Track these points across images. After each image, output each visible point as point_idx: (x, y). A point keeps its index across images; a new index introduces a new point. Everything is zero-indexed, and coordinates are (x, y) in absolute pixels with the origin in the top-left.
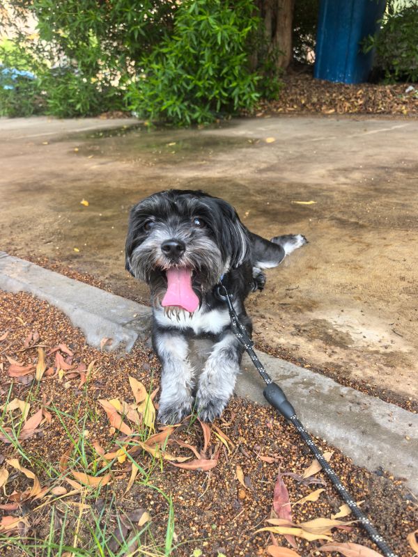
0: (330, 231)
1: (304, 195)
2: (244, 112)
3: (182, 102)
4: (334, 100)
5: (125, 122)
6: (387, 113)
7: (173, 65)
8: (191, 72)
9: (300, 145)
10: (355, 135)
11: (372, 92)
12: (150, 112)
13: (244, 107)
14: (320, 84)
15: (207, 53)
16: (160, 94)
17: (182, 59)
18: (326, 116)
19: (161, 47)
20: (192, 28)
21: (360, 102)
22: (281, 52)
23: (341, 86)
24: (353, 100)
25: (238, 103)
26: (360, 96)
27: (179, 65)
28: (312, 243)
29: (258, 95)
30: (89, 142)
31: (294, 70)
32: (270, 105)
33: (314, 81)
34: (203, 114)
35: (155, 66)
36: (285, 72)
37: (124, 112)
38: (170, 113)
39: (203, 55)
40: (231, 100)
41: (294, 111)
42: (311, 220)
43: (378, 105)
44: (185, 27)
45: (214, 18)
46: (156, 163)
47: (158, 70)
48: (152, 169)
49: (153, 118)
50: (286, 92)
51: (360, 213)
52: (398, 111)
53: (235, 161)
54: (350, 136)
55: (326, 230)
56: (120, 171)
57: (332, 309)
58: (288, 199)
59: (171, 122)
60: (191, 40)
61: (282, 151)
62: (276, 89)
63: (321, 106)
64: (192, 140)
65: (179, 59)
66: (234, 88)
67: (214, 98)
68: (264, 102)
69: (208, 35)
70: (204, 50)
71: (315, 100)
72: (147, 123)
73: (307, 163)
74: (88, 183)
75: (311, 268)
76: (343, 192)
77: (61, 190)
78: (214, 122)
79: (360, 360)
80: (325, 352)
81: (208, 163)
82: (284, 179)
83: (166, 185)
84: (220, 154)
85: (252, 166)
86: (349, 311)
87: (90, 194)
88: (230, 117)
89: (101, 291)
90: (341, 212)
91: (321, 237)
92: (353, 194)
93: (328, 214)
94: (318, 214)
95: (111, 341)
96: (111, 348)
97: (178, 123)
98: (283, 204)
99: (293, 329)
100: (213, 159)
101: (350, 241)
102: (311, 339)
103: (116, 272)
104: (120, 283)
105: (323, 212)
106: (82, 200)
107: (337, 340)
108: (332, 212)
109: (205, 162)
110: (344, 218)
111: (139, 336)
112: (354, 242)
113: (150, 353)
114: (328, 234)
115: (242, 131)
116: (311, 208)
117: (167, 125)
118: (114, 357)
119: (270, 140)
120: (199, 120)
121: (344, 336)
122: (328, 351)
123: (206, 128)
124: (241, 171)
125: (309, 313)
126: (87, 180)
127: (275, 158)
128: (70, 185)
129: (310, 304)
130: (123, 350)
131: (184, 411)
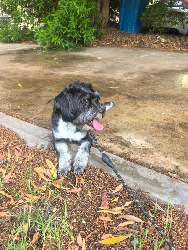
1: (114, 84)
2: (88, 44)
3: (61, 39)
4: (127, 41)
5: (34, 46)
6: (149, 48)
7: (57, 22)
8: (65, 25)
9: (112, 61)
10: (136, 57)
11: (143, 38)
12: (46, 43)
13: (88, 42)
14: (121, 33)
15: (72, 18)
16: (51, 35)
17: (61, 19)
18: (123, 47)
19: (51, 13)
20: (66, 7)
21: (138, 42)
22: (104, 18)
23: (130, 34)
24: (135, 41)
25: (86, 40)
26: (138, 39)
27: (60, 23)
28: (117, 105)
29: (94, 37)
30: (19, 56)
31: (110, 26)
32: (99, 42)
33: (118, 31)
34: (70, 44)
35: (49, 22)
36: (106, 27)
37: (34, 41)
38: (55, 43)
39: (71, 19)
40: (82, 39)
41: (110, 45)
42: (116, 95)
43: (145, 44)
44: (62, 6)
45: (76, 3)
46: (50, 67)
47: (50, 24)
48: (48, 70)
49: (48, 45)
50: (106, 36)
52: (154, 47)
53: (84, 67)
54: (133, 58)
56: (34, 70)
58: (107, 86)
59: (56, 47)
60: (66, 12)
61: (105, 64)
62: (102, 35)
63: (121, 43)
64: (65, 56)
65: (60, 20)
66: (84, 34)
67: (75, 37)
68: (97, 40)
69: (73, 10)
70: (71, 16)
71: (119, 40)
72: (44, 47)
73: (115, 69)
74: (20, 76)
75: (116, 115)
76: (130, 83)
77: (8, 79)
78: (75, 48)
79: (134, 151)
80: (121, 148)
81: (73, 68)
82: (106, 77)
83: (55, 78)
84: (78, 64)
85: (92, 70)
86: (130, 133)
87: (22, 81)
88: (82, 46)
89: (32, 124)
90: (129, 92)
91: (120, 103)
92: (134, 84)
93: (123, 93)
94: (119, 93)
95: (38, 145)
96: (37, 147)
97: (58, 48)
98: (105, 88)
99: (109, 140)
100: (75, 66)
101: (132, 104)
102: (116, 144)
103: (37, 116)
104: (39, 121)
105: (121, 92)
106: (18, 84)
107: (126, 144)
108: (125, 92)
109: (71, 67)
110: (130, 95)
111: (49, 143)
112: (133, 105)
113: (54, 149)
114: (123, 101)
115: (87, 53)
116: (117, 90)
117: (54, 48)
118: (39, 151)
119: (99, 58)
120: (68, 47)
121: (128, 143)
122: (122, 148)
123: (71, 51)
124: (87, 73)
125: (115, 133)
126: (20, 74)
127: (102, 66)
128: (12, 77)
129: (116, 130)
130: (43, 148)
131: (68, 171)
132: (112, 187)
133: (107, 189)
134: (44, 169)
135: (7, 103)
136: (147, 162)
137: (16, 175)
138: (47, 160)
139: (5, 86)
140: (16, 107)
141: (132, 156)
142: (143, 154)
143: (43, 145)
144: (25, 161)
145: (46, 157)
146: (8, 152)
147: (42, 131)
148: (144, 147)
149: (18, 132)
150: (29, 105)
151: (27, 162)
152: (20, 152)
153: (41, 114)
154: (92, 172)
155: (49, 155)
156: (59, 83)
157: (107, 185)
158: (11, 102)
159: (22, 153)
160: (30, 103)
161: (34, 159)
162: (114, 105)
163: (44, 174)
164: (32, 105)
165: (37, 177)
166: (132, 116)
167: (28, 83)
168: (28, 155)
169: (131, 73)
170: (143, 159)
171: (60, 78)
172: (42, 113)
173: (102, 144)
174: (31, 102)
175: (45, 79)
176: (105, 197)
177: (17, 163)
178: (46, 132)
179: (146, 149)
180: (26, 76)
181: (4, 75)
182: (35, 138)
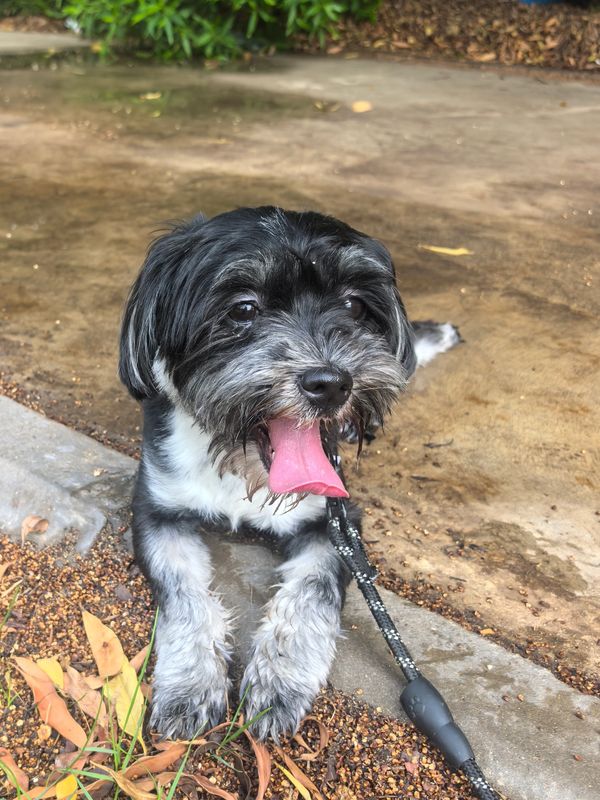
0: (508, 321)
1: (443, 234)
4: (495, 34)
5: (51, 41)
9: (425, 123)
10: (543, 113)
11: (578, 24)
12: (109, 24)
13: (306, 33)
18: (476, 66)
21: (552, 43)
24: (536, 37)
25: (295, 22)
26: (553, 31)
28: (471, 342)
29: (338, 8)
32: (357, 33)
34: (216, 37)
37: (51, 20)
38: (150, 30)
40: (279, 14)
41: (409, 49)
42: (463, 291)
43: (589, 54)
46: (122, 134)
48: (112, 146)
49: (115, 37)
50: (393, 8)
51: (571, 287)
53: (288, 145)
54: (530, 115)
55: (497, 317)
56: (47, 144)
57: (530, 501)
58: (411, 238)
59: (149, 49)
61: (388, 134)
63: (466, 43)
67: (246, 5)
68: (345, 23)
71: (454, 30)
72: (98, 47)
73: (441, 163)
75: (474, 399)
76: (528, 236)
78: (239, 57)
80: (524, 602)
81: (232, 144)
83: (145, 183)
84: (257, 126)
85: (326, 160)
88: (273, 50)
89: (20, 407)
90: (529, 279)
91: (491, 331)
92: (550, 240)
94: (479, 279)
95: (46, 526)
96: (43, 539)
97: (163, 52)
99: (447, 540)
100: (241, 135)
102: (489, 567)
103: (47, 366)
104: (57, 394)
105: (489, 276)
107: (550, 575)
108: (508, 277)
109: (223, 141)
110: (538, 293)
111: (108, 522)
112: (564, 350)
113: (133, 562)
114: (504, 325)
115: (298, 81)
116: (461, 262)
117: (140, 54)
118: (51, 561)
119: (361, 107)
120: (209, 51)
122: (532, 601)
123: (222, 68)
124: (304, 169)
127: (374, 145)
129: (481, 484)
130: (72, 548)
131: (211, 711)
134: (72, 671)
138: (89, 619)
143: (71, 530)
145: (84, 602)
147: (73, 448)
153: (70, 359)
155: (102, 589)
156: (165, 212)
162: (460, 340)
163: (71, 705)
164: (28, 307)
165: (28, 715)
169: (530, 188)
171: (169, 188)
172: (75, 354)
173: (409, 560)
175: (97, 184)
178: (97, 459)
182: (33, 484)
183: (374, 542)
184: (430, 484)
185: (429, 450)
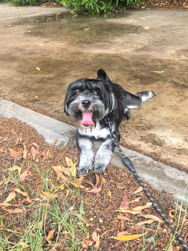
9: (164, 31)
34: (107, 7)
37: (58, 3)
38: (87, 7)
59: (87, 12)
72: (72, 12)
74: (38, 56)
75: (154, 109)
77: (24, 60)
78: (114, 12)
79: (167, 151)
80: (152, 148)
82: (150, 56)
86: (167, 130)
87: (41, 63)
89: (51, 118)
93: (169, 79)
95: (57, 142)
96: (57, 144)
97: (91, 12)
98: (147, 72)
99: (140, 138)
101: (177, 95)
102: (147, 142)
103: (57, 109)
106: (36, 67)
111: (70, 139)
112: (179, 95)
117: (84, 13)
118: (58, 148)
119: (147, 28)
120: (105, 11)
121: (162, 142)
122: (154, 147)
125: (148, 131)
126: (38, 53)
128: (28, 57)
129: (150, 126)
130: (62, 145)
132: (135, 187)
133: (128, 189)
135: (22, 92)
136: (179, 163)
137: (32, 173)
138: (67, 158)
139: (20, 70)
140: (33, 97)
141: (164, 157)
142: (177, 155)
143: (62, 142)
144: (42, 159)
146: (23, 149)
147: (63, 126)
148: (180, 147)
149: (35, 126)
150: (49, 95)
151: (45, 160)
152: (37, 149)
154: (115, 171)
155: (69, 152)
157: (129, 185)
158: (27, 90)
159: (40, 151)
160: (50, 93)
161: (52, 157)
163: (63, 173)
165: (55, 176)
166: (173, 110)
167: (49, 65)
168: (46, 152)
170: (175, 160)
174: (51, 91)
176: (126, 197)
177: (33, 161)
178: (67, 128)
179: (181, 149)
180: (46, 55)
181: (19, 54)
182: (54, 134)
183: (124, 139)
184: (139, 127)
185: (141, 121)
